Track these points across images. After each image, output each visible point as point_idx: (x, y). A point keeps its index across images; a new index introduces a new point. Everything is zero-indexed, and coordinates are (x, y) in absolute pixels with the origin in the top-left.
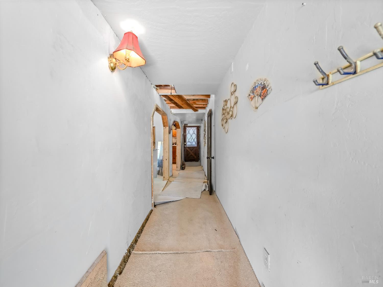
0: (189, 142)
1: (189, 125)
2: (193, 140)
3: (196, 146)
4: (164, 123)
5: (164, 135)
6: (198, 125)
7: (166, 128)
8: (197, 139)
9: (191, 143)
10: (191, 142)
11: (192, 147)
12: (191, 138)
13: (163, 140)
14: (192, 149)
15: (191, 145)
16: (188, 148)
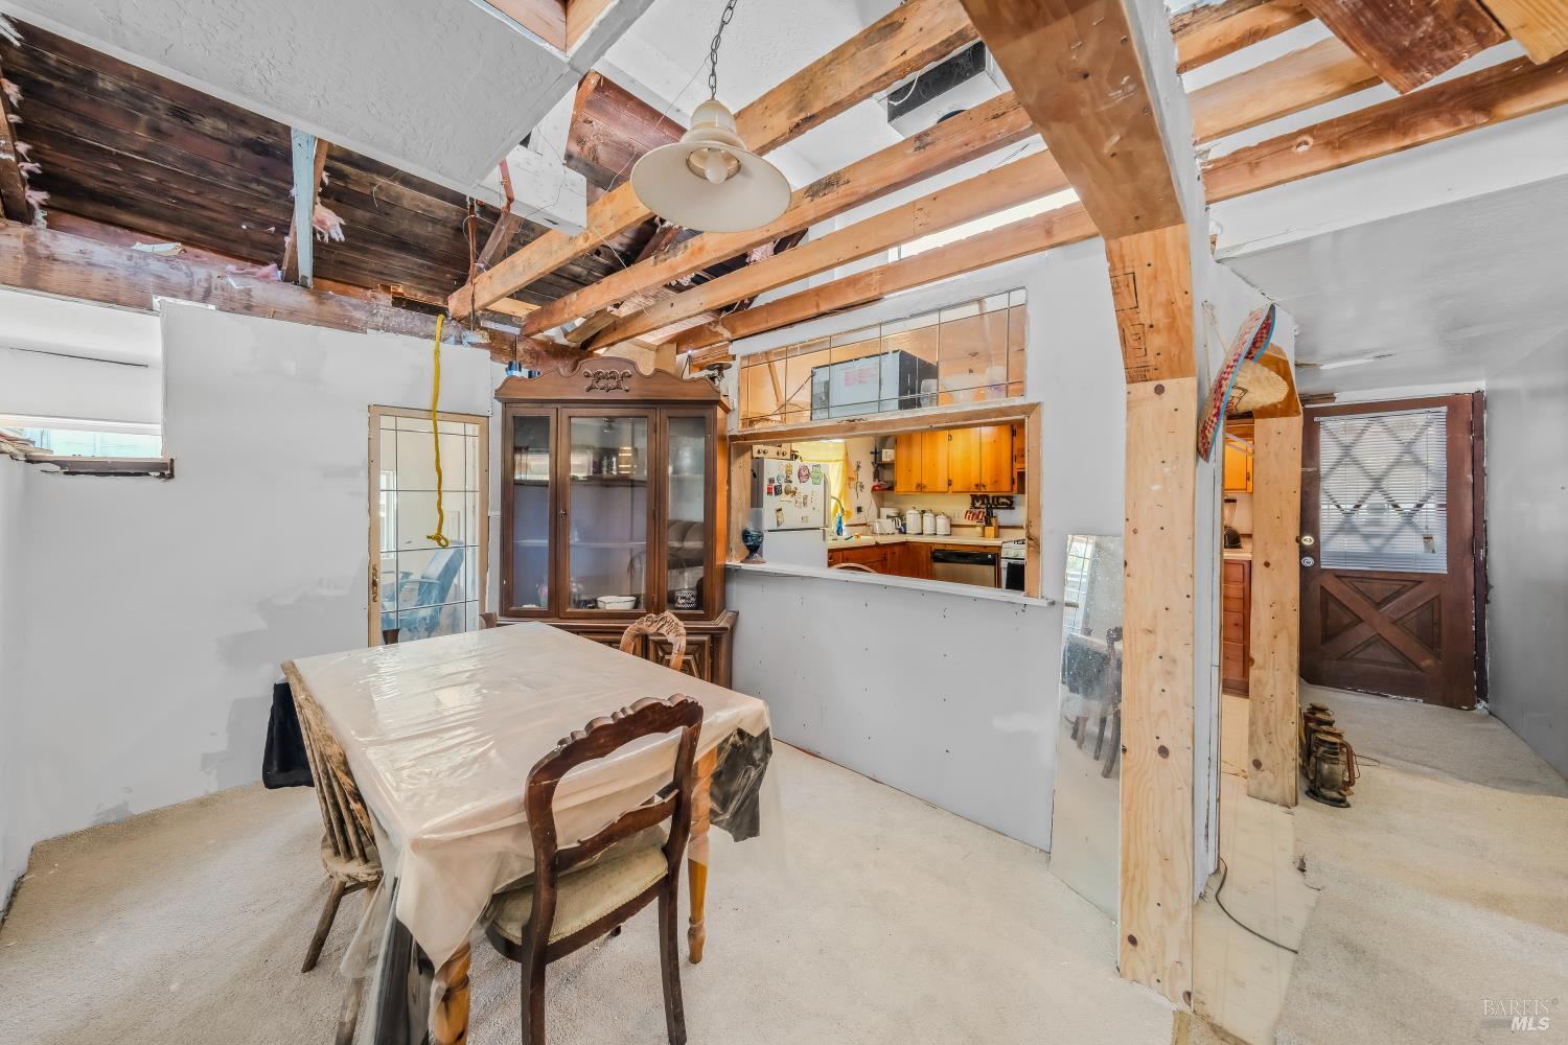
0: (1347, 527)
1: (1343, 398)
2: (1393, 518)
3: (1439, 564)
4: (1132, 334)
5: (1128, 472)
6: (1467, 387)
7: (1159, 390)
8: (1452, 508)
9: (1377, 542)
10: (1367, 537)
11: (1387, 577)
12: (1377, 498)
13: (1120, 526)
14: (1378, 590)
15: (1377, 554)
16: (1340, 576)
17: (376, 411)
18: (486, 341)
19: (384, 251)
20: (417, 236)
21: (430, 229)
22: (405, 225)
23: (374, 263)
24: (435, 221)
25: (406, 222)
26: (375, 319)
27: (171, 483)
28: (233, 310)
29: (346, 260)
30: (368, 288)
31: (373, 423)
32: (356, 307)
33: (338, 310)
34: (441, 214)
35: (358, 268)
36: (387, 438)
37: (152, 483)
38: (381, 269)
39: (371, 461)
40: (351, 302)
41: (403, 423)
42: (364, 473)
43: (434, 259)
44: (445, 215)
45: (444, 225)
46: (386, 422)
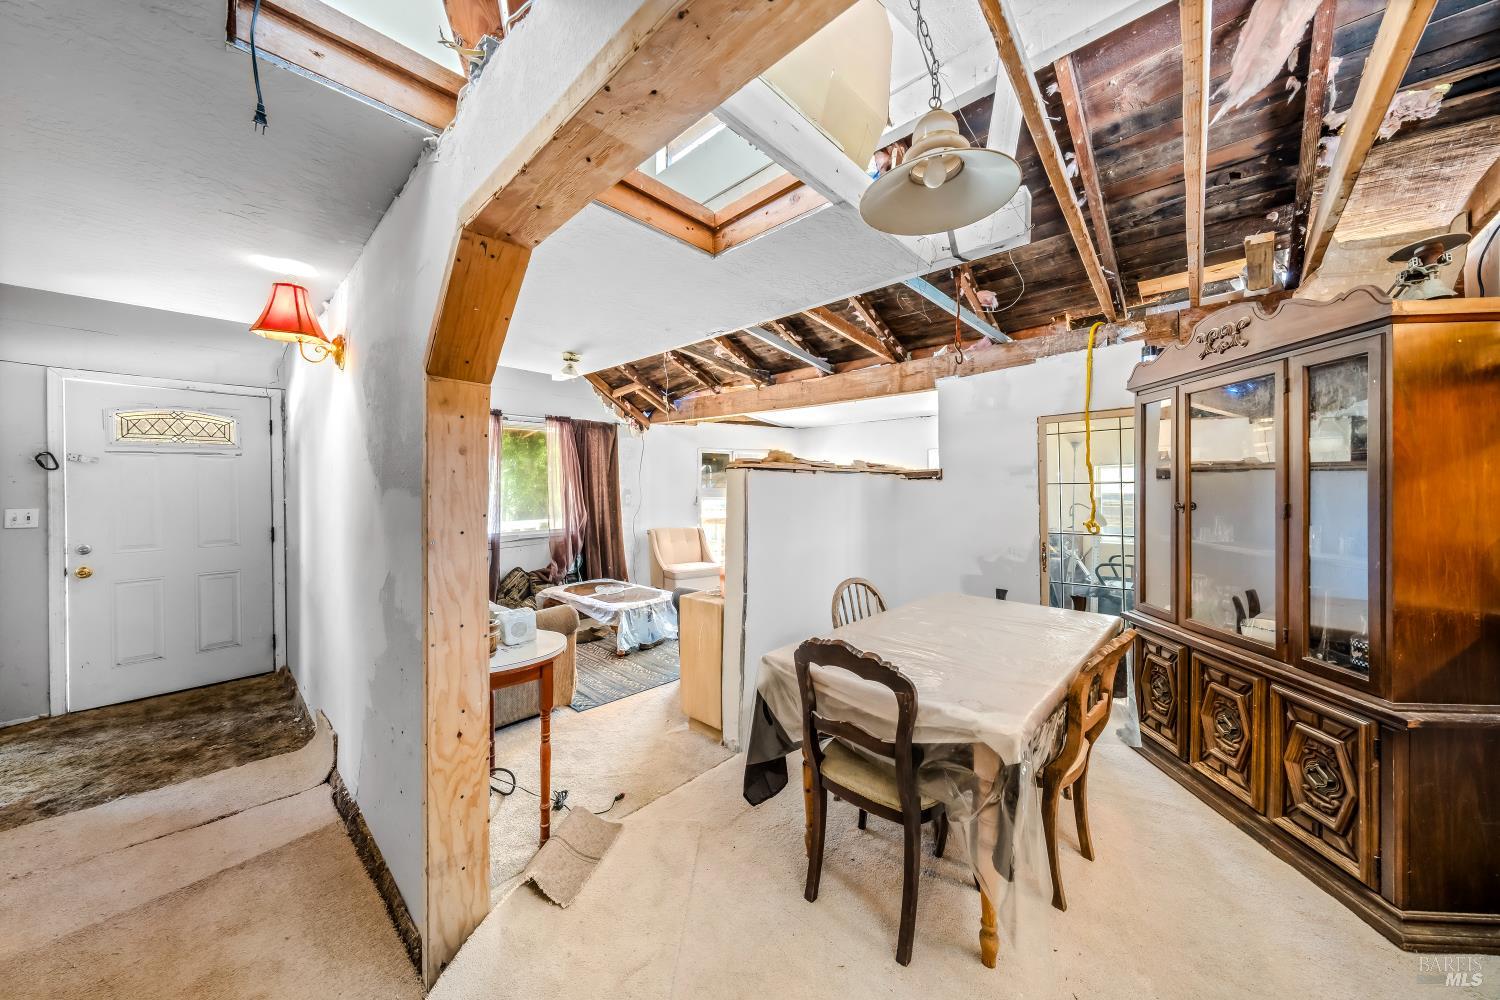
17: (1042, 421)
18: (1141, 331)
19: (1037, 295)
20: (1048, 273)
21: (1052, 263)
22: (1036, 271)
23: (1037, 307)
24: (1052, 256)
25: (1034, 268)
26: (1043, 349)
27: (941, 482)
28: (966, 375)
29: (1021, 313)
30: (1047, 325)
31: (1041, 433)
32: (1030, 345)
33: (1019, 352)
34: (1051, 249)
35: (1030, 314)
36: (1051, 441)
37: (934, 482)
38: (1044, 308)
39: (1040, 461)
40: (1027, 345)
41: (1064, 427)
42: (1035, 471)
43: (1072, 282)
44: (1054, 247)
45: (1060, 254)
46: (1052, 428)
